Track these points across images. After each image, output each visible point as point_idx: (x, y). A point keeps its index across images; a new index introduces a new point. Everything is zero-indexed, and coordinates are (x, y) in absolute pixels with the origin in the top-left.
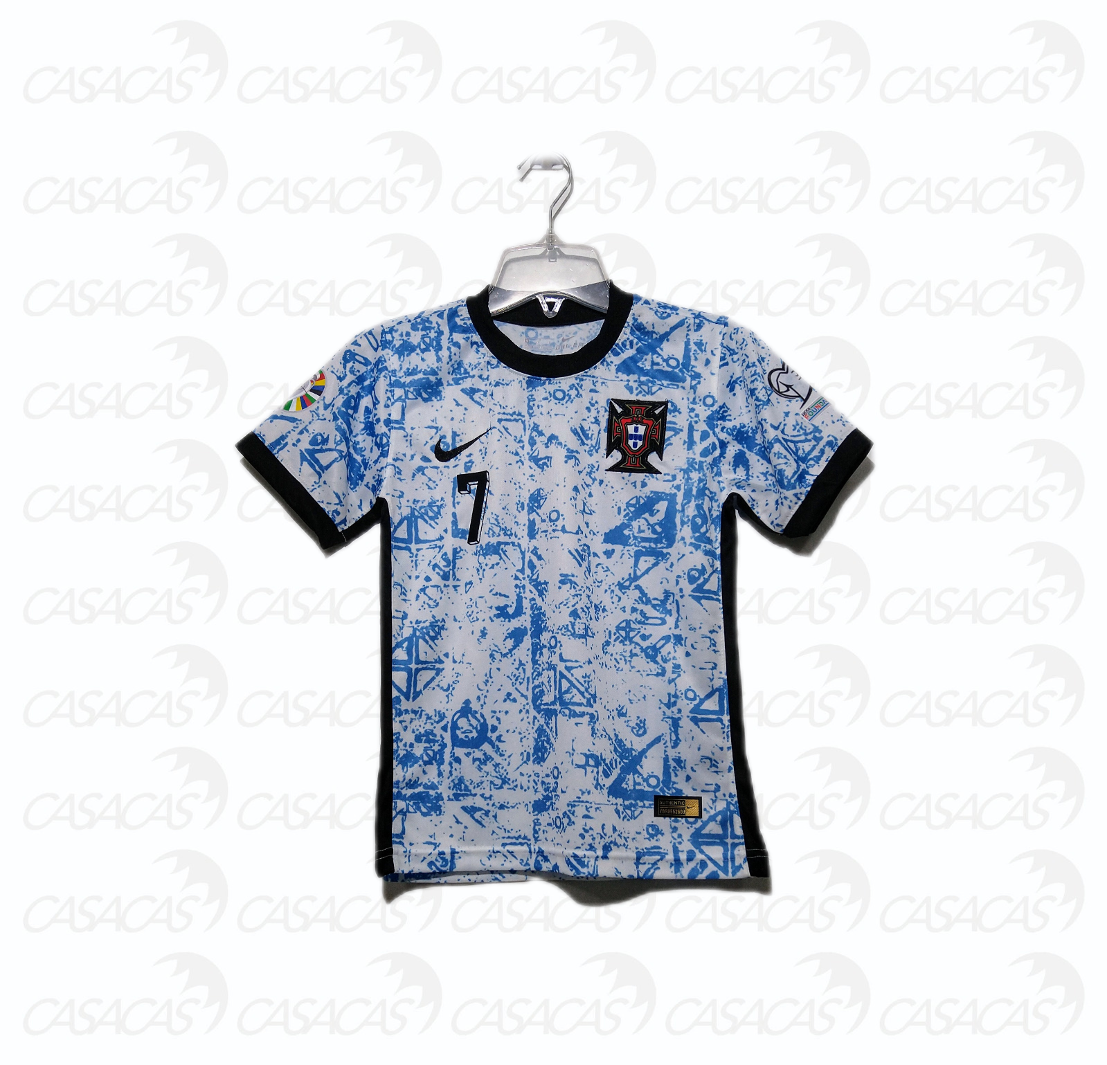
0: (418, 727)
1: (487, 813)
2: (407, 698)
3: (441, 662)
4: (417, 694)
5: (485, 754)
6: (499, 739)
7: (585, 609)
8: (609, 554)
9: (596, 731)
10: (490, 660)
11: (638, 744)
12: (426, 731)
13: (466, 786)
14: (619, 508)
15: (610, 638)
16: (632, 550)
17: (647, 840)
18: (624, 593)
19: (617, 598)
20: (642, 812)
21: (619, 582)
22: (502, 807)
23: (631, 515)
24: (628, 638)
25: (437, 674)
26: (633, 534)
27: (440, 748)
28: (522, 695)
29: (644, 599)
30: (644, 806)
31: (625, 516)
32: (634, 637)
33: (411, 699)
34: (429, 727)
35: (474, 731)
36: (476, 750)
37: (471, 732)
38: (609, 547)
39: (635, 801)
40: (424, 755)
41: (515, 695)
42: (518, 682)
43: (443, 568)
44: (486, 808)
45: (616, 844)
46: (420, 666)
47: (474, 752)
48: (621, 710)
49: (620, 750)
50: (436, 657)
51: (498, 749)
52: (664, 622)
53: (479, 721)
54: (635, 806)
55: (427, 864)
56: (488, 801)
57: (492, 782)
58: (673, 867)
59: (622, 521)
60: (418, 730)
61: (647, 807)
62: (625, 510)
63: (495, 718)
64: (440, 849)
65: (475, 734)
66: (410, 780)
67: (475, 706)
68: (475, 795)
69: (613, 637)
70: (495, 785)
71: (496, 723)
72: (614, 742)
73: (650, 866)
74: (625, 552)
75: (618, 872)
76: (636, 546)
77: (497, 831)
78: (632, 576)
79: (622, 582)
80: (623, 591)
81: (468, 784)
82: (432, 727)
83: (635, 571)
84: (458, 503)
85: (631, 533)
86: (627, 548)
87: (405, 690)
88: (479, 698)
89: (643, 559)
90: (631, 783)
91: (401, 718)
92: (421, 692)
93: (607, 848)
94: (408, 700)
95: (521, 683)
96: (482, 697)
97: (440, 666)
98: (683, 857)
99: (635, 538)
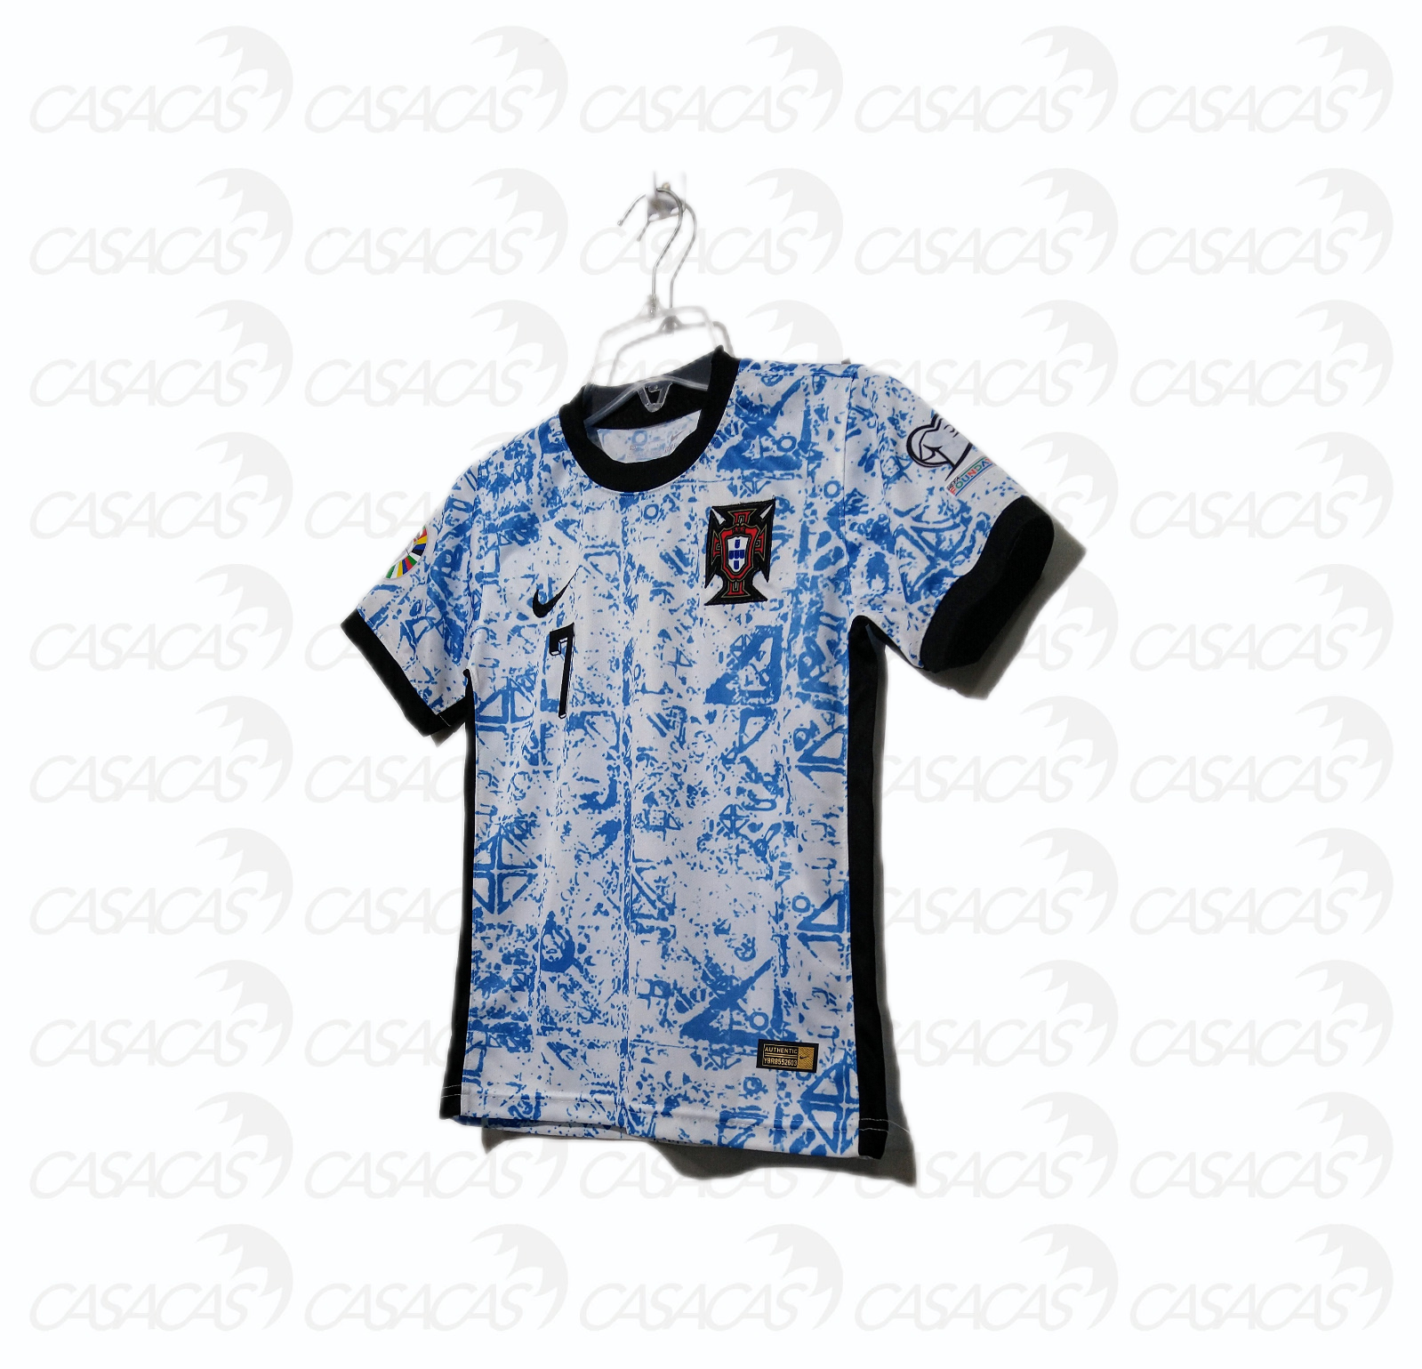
0: (507, 945)
1: (574, 1052)
2: (491, 910)
3: (534, 866)
4: (504, 906)
5: (571, 979)
6: (588, 961)
7: (667, 793)
8: (711, 717)
9: (670, 951)
10: (575, 863)
11: (743, 971)
12: (516, 950)
13: (551, 1018)
14: (721, 654)
15: (712, 829)
16: (738, 709)
17: (742, 1098)
18: (728, 769)
19: (721, 776)
20: (739, 1060)
21: (722, 754)
22: (592, 1046)
23: (736, 661)
24: (734, 830)
25: (530, 881)
26: (739, 688)
27: (531, 971)
28: (615, 907)
29: (753, 775)
30: (744, 1053)
31: (728, 665)
32: (741, 827)
33: (496, 911)
34: (520, 945)
35: (559, 950)
36: (561, 974)
37: (556, 952)
38: (711, 707)
39: (730, 1044)
40: (513, 979)
41: (607, 906)
42: (610, 892)
43: (531, 750)
44: (573, 1046)
45: (686, 1098)
46: (504, 871)
47: (559, 976)
48: (720, 926)
49: (712, 978)
50: (527, 861)
51: (587, 973)
52: (774, 805)
53: (563, 938)
54: (730, 1052)
55: (507, 1109)
56: (575, 1038)
57: (579, 1015)
58: (773, 1136)
59: (724, 672)
60: (506, 948)
61: (748, 1055)
62: (729, 655)
63: (583, 934)
64: (524, 1092)
65: (559, 955)
66: (493, 1008)
67: (559, 920)
68: (561, 1029)
69: (716, 829)
70: (583, 1018)
71: (584, 941)
72: (703, 967)
73: (742, 1131)
74: (729, 713)
75: (685, 1135)
76: (743, 704)
77: (586, 1074)
78: (737, 745)
79: (725, 754)
80: (727, 766)
81: (553, 1015)
82: (523, 946)
83: (741, 738)
84: (548, 667)
85: (736, 686)
86: (731, 707)
87: (487, 900)
88: (563, 910)
89: (752, 720)
90: (726, 1021)
91: (483, 934)
92: (509, 902)
93: (671, 1103)
94: (492, 913)
95: (614, 892)
96: (567, 909)
97: (533, 872)
98: (786, 1122)
99: (742, 693)
